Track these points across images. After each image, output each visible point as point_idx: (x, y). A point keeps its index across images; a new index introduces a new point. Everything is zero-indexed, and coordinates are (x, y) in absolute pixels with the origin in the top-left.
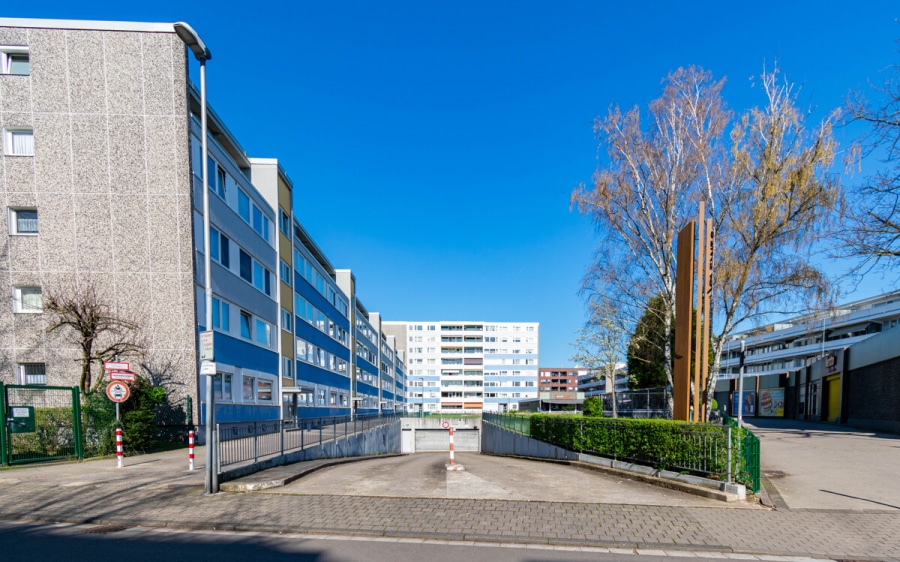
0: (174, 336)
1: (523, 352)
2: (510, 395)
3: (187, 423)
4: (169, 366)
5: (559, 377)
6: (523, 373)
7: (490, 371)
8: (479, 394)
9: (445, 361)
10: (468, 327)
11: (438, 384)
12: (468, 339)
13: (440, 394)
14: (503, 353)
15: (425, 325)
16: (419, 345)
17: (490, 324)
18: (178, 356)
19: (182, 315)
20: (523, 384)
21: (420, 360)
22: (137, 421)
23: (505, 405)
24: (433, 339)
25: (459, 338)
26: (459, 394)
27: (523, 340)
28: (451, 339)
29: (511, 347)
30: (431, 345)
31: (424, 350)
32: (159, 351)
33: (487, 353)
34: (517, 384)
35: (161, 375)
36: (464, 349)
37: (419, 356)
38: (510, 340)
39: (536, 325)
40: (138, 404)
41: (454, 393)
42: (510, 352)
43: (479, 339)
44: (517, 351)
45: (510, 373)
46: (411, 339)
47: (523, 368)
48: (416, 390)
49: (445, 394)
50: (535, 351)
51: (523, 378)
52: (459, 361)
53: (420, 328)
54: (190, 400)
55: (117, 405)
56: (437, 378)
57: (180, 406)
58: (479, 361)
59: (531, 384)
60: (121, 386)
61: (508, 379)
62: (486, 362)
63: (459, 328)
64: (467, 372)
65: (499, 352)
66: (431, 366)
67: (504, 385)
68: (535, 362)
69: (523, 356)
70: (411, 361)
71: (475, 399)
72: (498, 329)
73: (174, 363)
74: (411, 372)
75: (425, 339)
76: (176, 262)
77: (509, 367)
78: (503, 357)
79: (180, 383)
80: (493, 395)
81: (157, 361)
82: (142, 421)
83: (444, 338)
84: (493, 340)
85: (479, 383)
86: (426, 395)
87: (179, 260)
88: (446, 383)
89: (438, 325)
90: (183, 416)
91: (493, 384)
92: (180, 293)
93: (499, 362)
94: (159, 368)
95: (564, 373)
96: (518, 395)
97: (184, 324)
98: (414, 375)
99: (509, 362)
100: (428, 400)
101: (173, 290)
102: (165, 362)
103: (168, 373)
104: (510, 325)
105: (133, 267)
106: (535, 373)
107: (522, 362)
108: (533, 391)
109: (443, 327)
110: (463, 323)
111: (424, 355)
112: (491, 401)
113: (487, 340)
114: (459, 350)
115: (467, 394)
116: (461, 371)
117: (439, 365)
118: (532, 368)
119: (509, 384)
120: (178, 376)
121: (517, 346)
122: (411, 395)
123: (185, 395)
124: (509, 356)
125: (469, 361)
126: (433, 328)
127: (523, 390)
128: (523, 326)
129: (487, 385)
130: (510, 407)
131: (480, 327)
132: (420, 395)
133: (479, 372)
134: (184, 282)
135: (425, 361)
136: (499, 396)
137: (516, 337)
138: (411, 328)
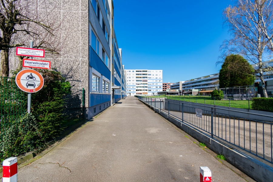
0: (75, 51)
1: (158, 78)
2: (155, 90)
3: (82, 107)
4: (71, 69)
5: (165, 85)
6: (158, 84)
7: (149, 84)
8: (146, 90)
9: (137, 81)
10: (143, 71)
11: (135, 87)
12: (143, 74)
13: (136, 90)
14: (153, 78)
15: (131, 70)
16: (130, 76)
17: (149, 70)
18: (77, 63)
19: (81, 37)
20: (158, 87)
21: (130, 81)
22: (50, 112)
23: (154, 93)
24: (134, 74)
25: (141, 74)
26: (141, 90)
27: (158, 75)
28: (138, 74)
29: (155, 77)
30: (133, 76)
31: (131, 78)
32: (65, 59)
33: (149, 78)
34: (157, 87)
35: (66, 75)
36: (142, 77)
37: (130, 79)
38: (155, 75)
39: (162, 71)
40: (52, 94)
41: (139, 90)
42: (155, 78)
43: (146, 74)
44: (157, 78)
45: (155, 84)
46: (127, 74)
47: (158, 82)
48: (129, 89)
49: (137, 90)
50: (162, 78)
51: (159, 85)
52: (141, 81)
53: (130, 71)
54: (84, 91)
55: (29, 96)
56: (135, 86)
57: (77, 95)
58: (146, 81)
59: (161, 87)
60: (34, 75)
61: (155, 86)
62: (148, 81)
63: (141, 71)
64: (143, 84)
65: (152, 78)
66: (133, 82)
67: (153, 87)
68: (162, 81)
69: (158, 79)
70: (127, 81)
71: (145, 92)
72: (152, 72)
73: (75, 67)
74: (127, 84)
75: (131, 75)
76: (78, 5)
77: (154, 82)
78: (153, 80)
79: (78, 81)
80: (150, 90)
81: (64, 66)
82: (55, 111)
83: (137, 74)
84: (150, 75)
85: (146, 87)
86: (132, 91)
87: (80, 4)
88: (137, 87)
89: (135, 71)
90: (79, 102)
91: (150, 87)
92: (80, 23)
93: (152, 81)
94: (65, 71)
95: (166, 84)
96: (157, 90)
97: (81, 43)
98: (128, 85)
99: (155, 81)
100: (132, 92)
101: (75, 22)
102: (69, 67)
103: (70, 74)
104: (155, 71)
105: (51, 6)
106: (162, 84)
107: (158, 81)
108: (161, 89)
109: (137, 71)
110: (142, 70)
111: (131, 79)
112: (150, 92)
113: (148, 75)
114: (141, 78)
115: (143, 90)
116: (141, 83)
117: (135, 82)
118: (161, 82)
119: (155, 87)
120: (77, 76)
121: (157, 77)
122: (127, 90)
123: (81, 88)
124: (154, 79)
125: (144, 81)
126: (133, 71)
127: (159, 89)
128: (158, 71)
129: (149, 87)
130: (155, 94)
131: (146, 71)
132: (130, 91)
133: (147, 84)
134: (83, 17)
135: (131, 81)
136: (152, 91)
137: (156, 74)
138: (127, 71)
